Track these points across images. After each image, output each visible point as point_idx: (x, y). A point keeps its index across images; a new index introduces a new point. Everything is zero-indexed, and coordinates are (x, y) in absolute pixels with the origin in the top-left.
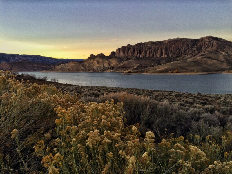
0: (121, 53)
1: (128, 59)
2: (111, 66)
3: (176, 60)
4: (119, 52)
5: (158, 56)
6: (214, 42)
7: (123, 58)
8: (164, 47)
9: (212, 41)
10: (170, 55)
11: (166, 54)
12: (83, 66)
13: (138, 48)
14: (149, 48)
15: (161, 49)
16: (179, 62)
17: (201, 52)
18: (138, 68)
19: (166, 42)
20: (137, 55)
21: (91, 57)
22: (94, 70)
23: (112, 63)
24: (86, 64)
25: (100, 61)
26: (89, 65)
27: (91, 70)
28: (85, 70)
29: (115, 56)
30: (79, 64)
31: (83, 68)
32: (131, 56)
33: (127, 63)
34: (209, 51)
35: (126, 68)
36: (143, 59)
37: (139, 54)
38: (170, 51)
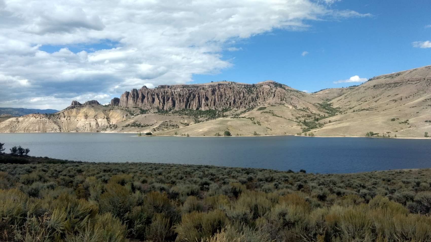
0: (131, 101)
1: (143, 112)
2: (111, 124)
3: (224, 116)
4: (127, 99)
5: (195, 109)
6: (277, 90)
7: (134, 109)
8: (203, 95)
9: (274, 88)
10: (214, 107)
11: (207, 105)
12: (55, 123)
13: (160, 94)
14: (180, 95)
15: (199, 97)
16: (228, 119)
17: (259, 104)
18: (162, 128)
19: (207, 87)
20: (158, 105)
21: (72, 107)
22: (78, 130)
23: (113, 119)
24: (63, 119)
25: (89, 114)
26: (69, 122)
27: (71, 130)
28: (59, 130)
29: (120, 105)
30: (47, 119)
31: (57, 126)
32: (149, 107)
33: (143, 119)
34: (271, 104)
35: (140, 127)
36: (170, 112)
37: (162, 104)
38: (213, 102)
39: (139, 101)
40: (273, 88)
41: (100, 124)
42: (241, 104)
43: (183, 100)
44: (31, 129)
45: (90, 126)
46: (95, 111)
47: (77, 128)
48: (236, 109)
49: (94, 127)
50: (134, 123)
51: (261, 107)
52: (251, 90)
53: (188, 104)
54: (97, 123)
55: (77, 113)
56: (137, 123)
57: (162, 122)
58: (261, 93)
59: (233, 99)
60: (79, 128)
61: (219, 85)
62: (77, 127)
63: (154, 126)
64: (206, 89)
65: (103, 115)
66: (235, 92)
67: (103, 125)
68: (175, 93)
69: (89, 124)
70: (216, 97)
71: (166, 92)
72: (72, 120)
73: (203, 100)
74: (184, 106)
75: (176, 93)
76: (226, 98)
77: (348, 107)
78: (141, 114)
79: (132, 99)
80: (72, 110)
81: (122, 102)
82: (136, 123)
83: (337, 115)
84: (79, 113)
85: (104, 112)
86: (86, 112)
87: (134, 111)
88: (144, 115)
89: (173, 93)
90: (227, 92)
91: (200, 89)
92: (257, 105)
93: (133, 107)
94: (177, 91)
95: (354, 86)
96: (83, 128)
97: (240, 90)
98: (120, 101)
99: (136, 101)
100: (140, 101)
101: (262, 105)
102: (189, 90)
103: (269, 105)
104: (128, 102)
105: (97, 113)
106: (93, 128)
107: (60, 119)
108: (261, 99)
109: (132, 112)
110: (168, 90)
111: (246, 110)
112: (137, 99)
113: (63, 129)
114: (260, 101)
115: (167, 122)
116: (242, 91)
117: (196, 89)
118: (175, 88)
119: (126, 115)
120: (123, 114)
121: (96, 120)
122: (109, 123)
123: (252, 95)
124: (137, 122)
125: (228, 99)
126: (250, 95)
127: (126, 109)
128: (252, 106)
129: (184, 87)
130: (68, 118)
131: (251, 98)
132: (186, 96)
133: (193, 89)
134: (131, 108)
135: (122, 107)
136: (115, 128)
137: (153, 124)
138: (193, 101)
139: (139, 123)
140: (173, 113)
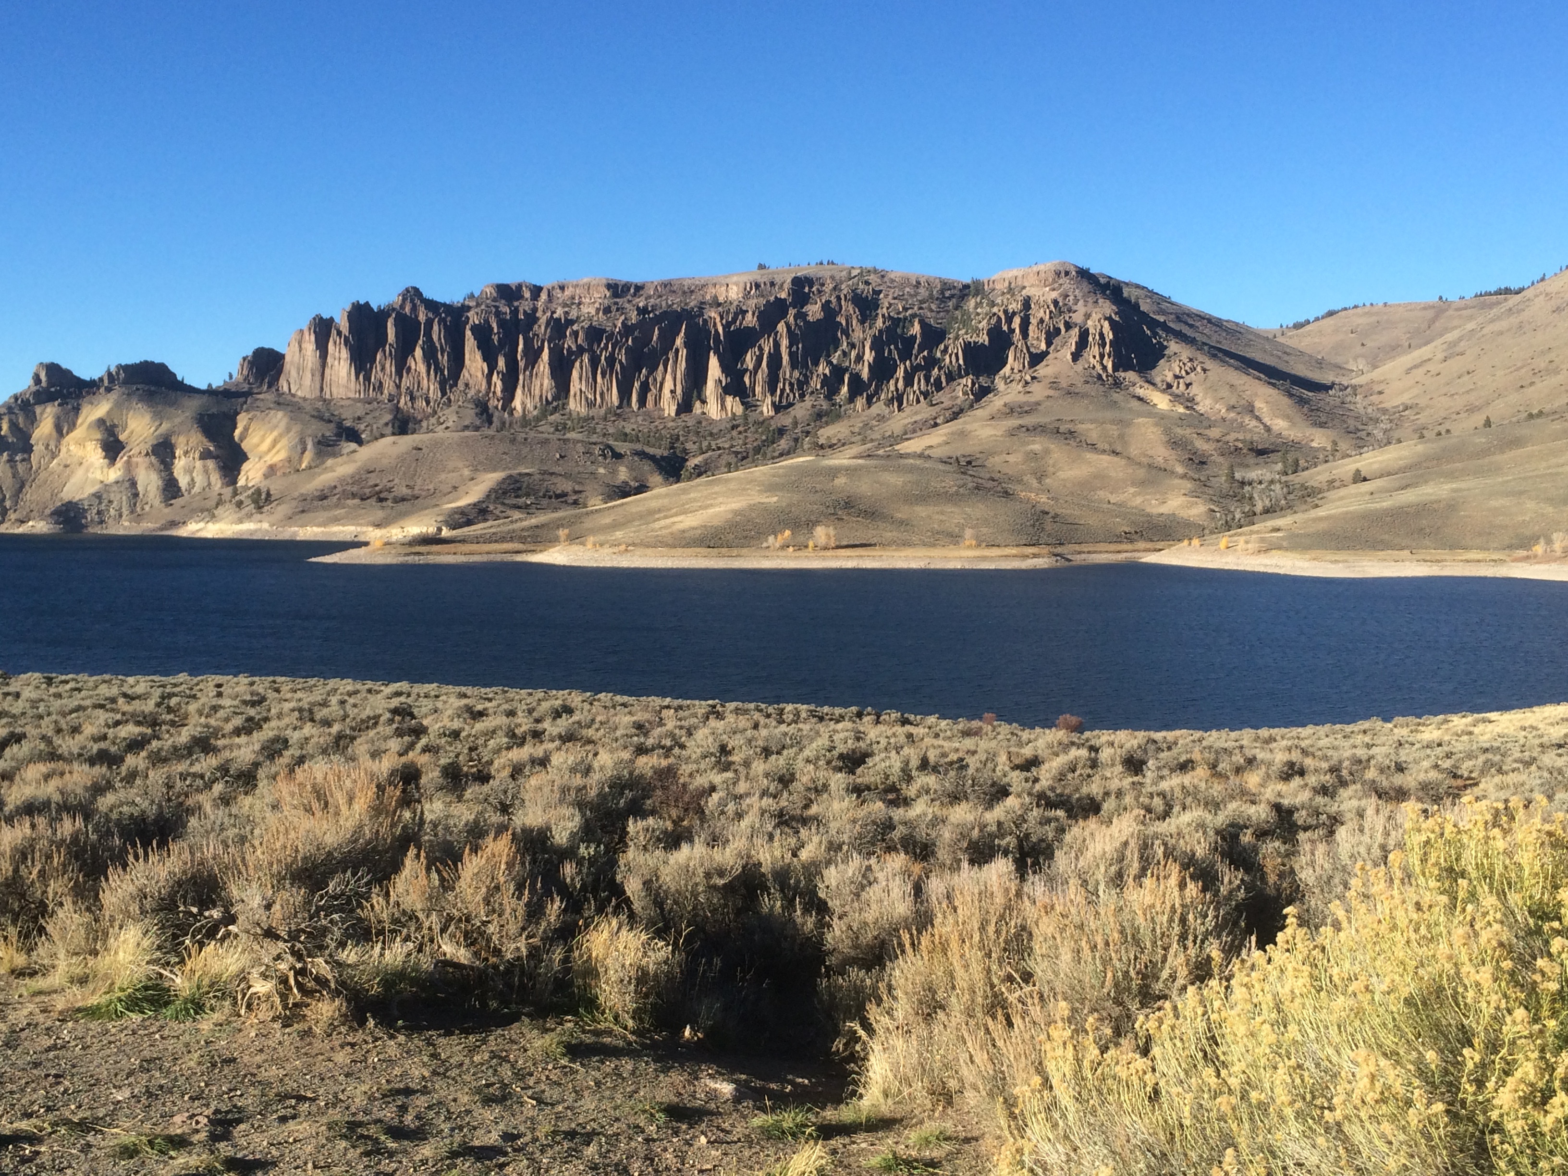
0: (342, 370)
1: (404, 424)
2: (240, 484)
3: (817, 448)
4: (324, 356)
6: (1097, 314)
7: (359, 410)
8: (717, 335)
9: (1081, 303)
10: (769, 398)
11: (736, 390)
13: (494, 330)
14: (594, 336)
16: (840, 459)
18: (499, 507)
19: (734, 293)
20: (484, 389)
21: (38, 393)
22: (70, 515)
25: (126, 433)
32: (435, 399)
33: (401, 459)
34: (1064, 384)
35: (389, 503)
37: (505, 381)
38: (766, 370)
39: (386, 364)
40: (1076, 301)
41: (183, 483)
43: (611, 360)
45: (134, 495)
46: (159, 415)
47: (69, 506)
48: (885, 411)
49: (155, 499)
50: (357, 479)
52: (964, 312)
53: (637, 385)
54: (170, 482)
55: (64, 426)
56: (373, 479)
57: (504, 475)
58: (1015, 329)
59: (869, 355)
60: (75, 502)
61: (798, 282)
62: (67, 497)
63: (460, 499)
64: (731, 302)
65: (197, 439)
67: (198, 488)
68: (568, 323)
69: (126, 484)
70: (784, 345)
71: (522, 318)
72: (35, 466)
73: (714, 361)
74: (615, 390)
75: (575, 324)
77: (1459, 402)
78: (394, 434)
79: (345, 354)
80: (38, 409)
81: (294, 371)
82: (371, 482)
83: (1399, 441)
84: (73, 427)
85: (203, 424)
86: (107, 419)
87: (359, 418)
88: (407, 441)
89: (562, 323)
92: (994, 389)
93: (356, 400)
94: (579, 317)
95: (1499, 292)
96: (95, 505)
97: (906, 310)
99: (367, 367)
100: (390, 367)
101: (1019, 388)
102: (643, 311)
103: (1051, 393)
104: (328, 371)
105: (165, 426)
106: (146, 510)
108: (1010, 359)
109: (347, 424)
110: (533, 311)
111: (932, 418)
112: (373, 358)
114: (1007, 370)
115: (527, 475)
116: (914, 315)
117: (680, 304)
118: (572, 298)
119: (315, 438)
120: (303, 433)
121: (162, 461)
122: (228, 481)
123: (964, 337)
124: (374, 474)
125: (842, 359)
126: (956, 337)
127: (317, 411)
128: (965, 394)
129: (614, 295)
130: (19, 454)
131: (960, 354)
132: (627, 341)
133: (664, 304)
134: (343, 403)
135: (296, 400)
136: (259, 508)
137: (455, 488)
138: (661, 367)
139: (385, 481)
140: (557, 430)
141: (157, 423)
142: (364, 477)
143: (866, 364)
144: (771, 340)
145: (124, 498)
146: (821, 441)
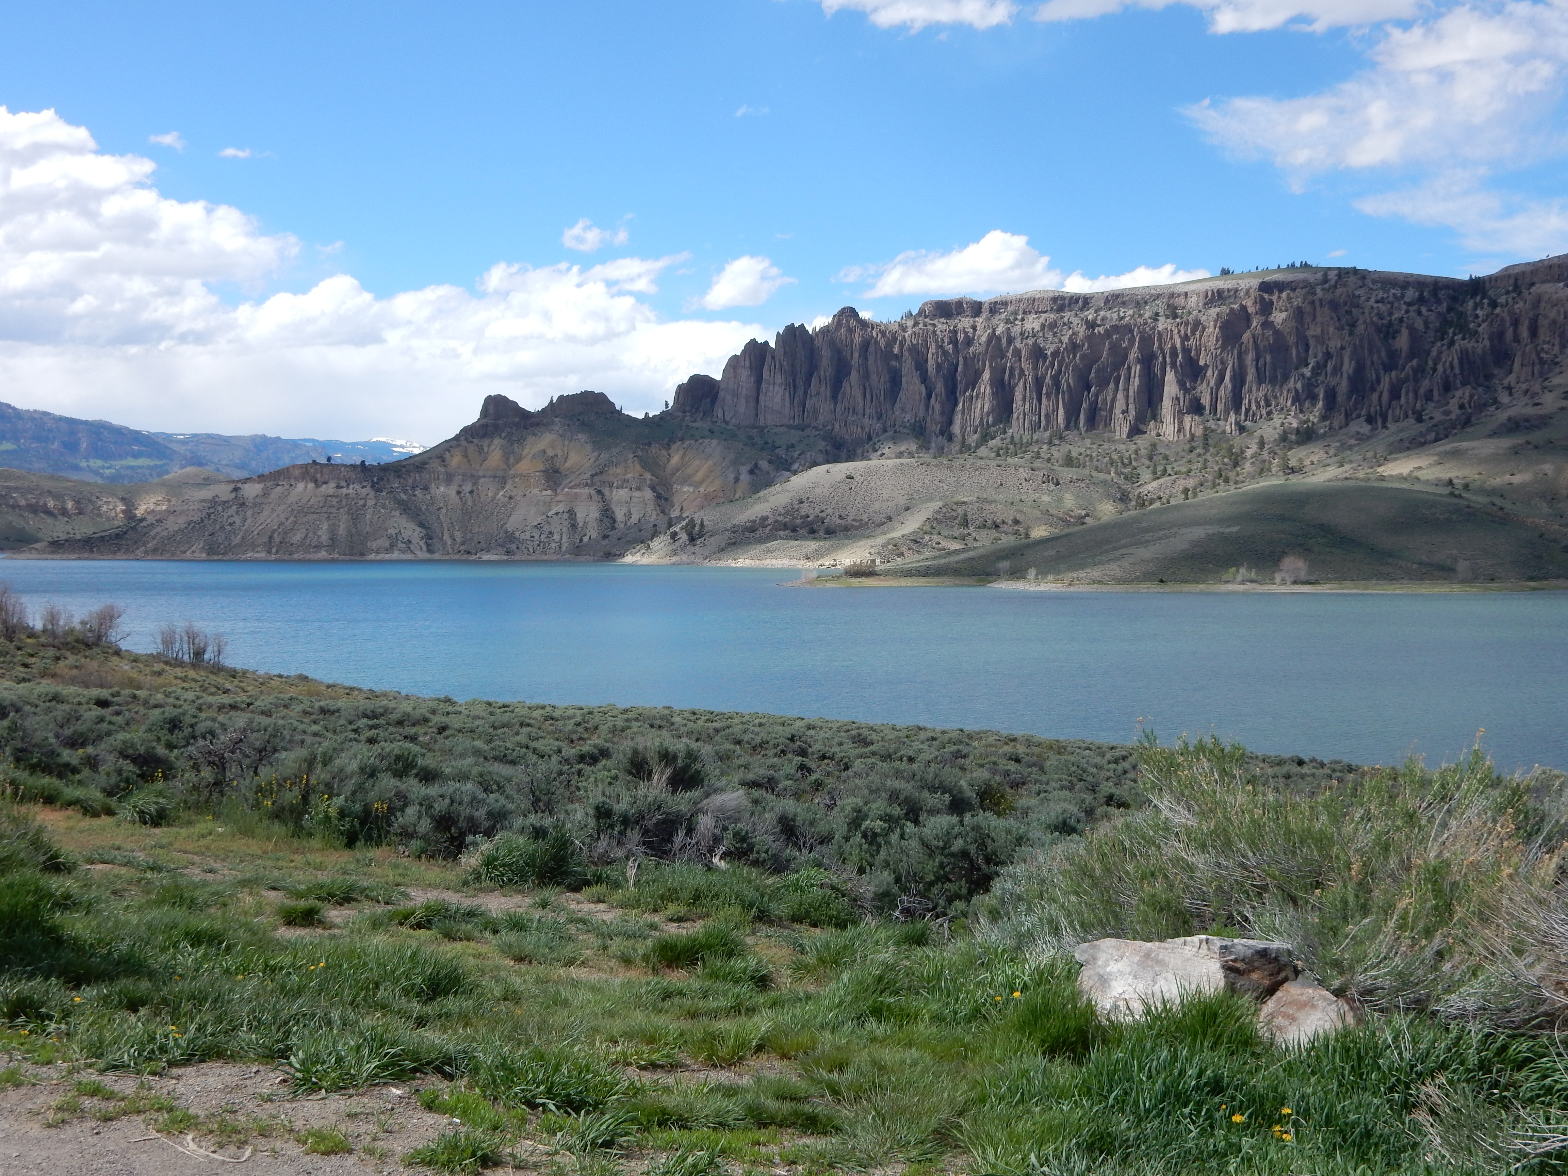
0: (776, 394)
1: (840, 450)
2: (674, 513)
4: (759, 380)
7: (794, 435)
8: (1174, 349)
10: (1232, 417)
11: (1196, 408)
12: (406, 508)
13: (933, 350)
14: (1038, 353)
15: (1147, 360)
17: (1504, 398)
18: (935, 538)
19: (1193, 301)
20: (921, 413)
21: (485, 426)
22: (514, 546)
23: (686, 489)
24: (442, 489)
25: (568, 464)
26: (470, 503)
27: (483, 545)
28: (424, 548)
29: (720, 415)
30: (368, 490)
31: (413, 526)
32: (870, 424)
33: (834, 488)
35: (821, 535)
36: (983, 451)
37: (942, 404)
38: (1230, 386)
39: (820, 389)
41: (619, 515)
42: (1395, 394)
43: (1056, 380)
44: (297, 538)
45: (574, 526)
46: (598, 445)
47: (511, 537)
48: (1366, 429)
49: (593, 533)
50: (791, 511)
51: (1512, 412)
52: (1461, 315)
53: (1085, 406)
54: (607, 514)
55: (510, 457)
56: (805, 509)
57: (940, 504)
58: (1524, 333)
59: (1348, 367)
60: (517, 534)
61: (1265, 287)
62: (510, 527)
63: (893, 529)
64: (1190, 313)
65: (634, 471)
66: (1360, 328)
67: (634, 519)
68: (1010, 340)
69: (566, 516)
70: (1250, 358)
71: (961, 337)
72: (483, 497)
73: (1170, 377)
74: (1061, 411)
75: (1018, 344)
76: (1307, 365)
78: (827, 462)
79: (779, 379)
80: (486, 442)
81: (729, 398)
82: (803, 512)
84: (519, 460)
85: (640, 453)
86: (550, 453)
87: (793, 446)
88: (841, 469)
89: (1004, 341)
90: (1313, 331)
91: (1156, 317)
92: (1495, 401)
93: (790, 427)
94: (1022, 334)
96: (537, 537)
97: (1391, 314)
98: (722, 394)
99: (800, 391)
100: (826, 391)
101: (1526, 400)
102: (1091, 325)
104: (762, 397)
105: (604, 457)
106: (586, 539)
107: (426, 488)
108: (1516, 366)
109: (781, 452)
110: (974, 328)
111: (1422, 435)
112: (808, 383)
113: (441, 539)
114: (1511, 379)
115: (964, 503)
116: (1401, 320)
117: (1132, 316)
118: (1015, 313)
119: (748, 467)
120: (736, 463)
121: (599, 492)
122: (663, 512)
123: (1461, 343)
124: (806, 505)
125: (1316, 372)
126: (1452, 343)
127: (751, 438)
128: (1462, 407)
129: (1061, 309)
130: (467, 487)
131: (1456, 362)
132: (1074, 357)
133: (1115, 316)
134: (776, 430)
135: (730, 427)
136: (692, 539)
137: (890, 519)
138: (1112, 385)
139: (817, 510)
140: (999, 455)
141: (596, 454)
142: (796, 507)
143: (1345, 376)
144: (1235, 352)
145: (564, 529)
146: (1293, 463)
